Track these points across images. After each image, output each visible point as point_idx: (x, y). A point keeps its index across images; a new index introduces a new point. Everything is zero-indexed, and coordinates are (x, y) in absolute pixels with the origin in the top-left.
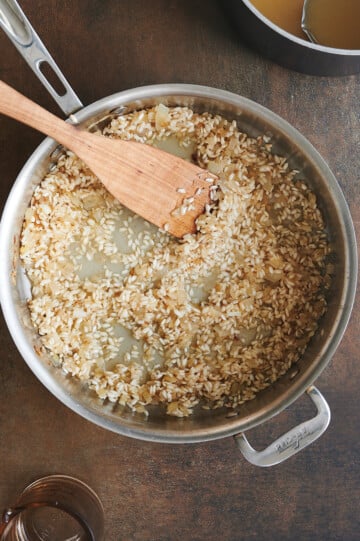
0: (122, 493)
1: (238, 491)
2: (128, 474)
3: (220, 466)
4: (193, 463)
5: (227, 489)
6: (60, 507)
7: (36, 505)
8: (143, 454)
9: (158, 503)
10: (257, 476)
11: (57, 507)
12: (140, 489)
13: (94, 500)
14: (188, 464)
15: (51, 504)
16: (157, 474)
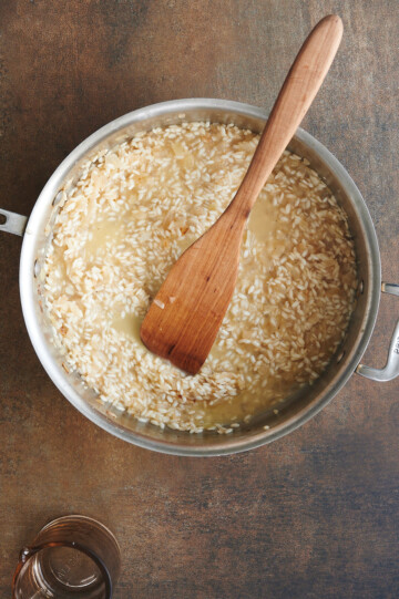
0: (139, 534)
1: (254, 533)
2: (146, 514)
3: (237, 508)
4: (210, 505)
5: (244, 531)
6: (77, 547)
7: (52, 545)
8: (160, 495)
9: (174, 544)
10: (274, 518)
11: (73, 547)
12: (157, 530)
13: (111, 541)
14: (205, 505)
15: (68, 544)
16: (173, 515)
